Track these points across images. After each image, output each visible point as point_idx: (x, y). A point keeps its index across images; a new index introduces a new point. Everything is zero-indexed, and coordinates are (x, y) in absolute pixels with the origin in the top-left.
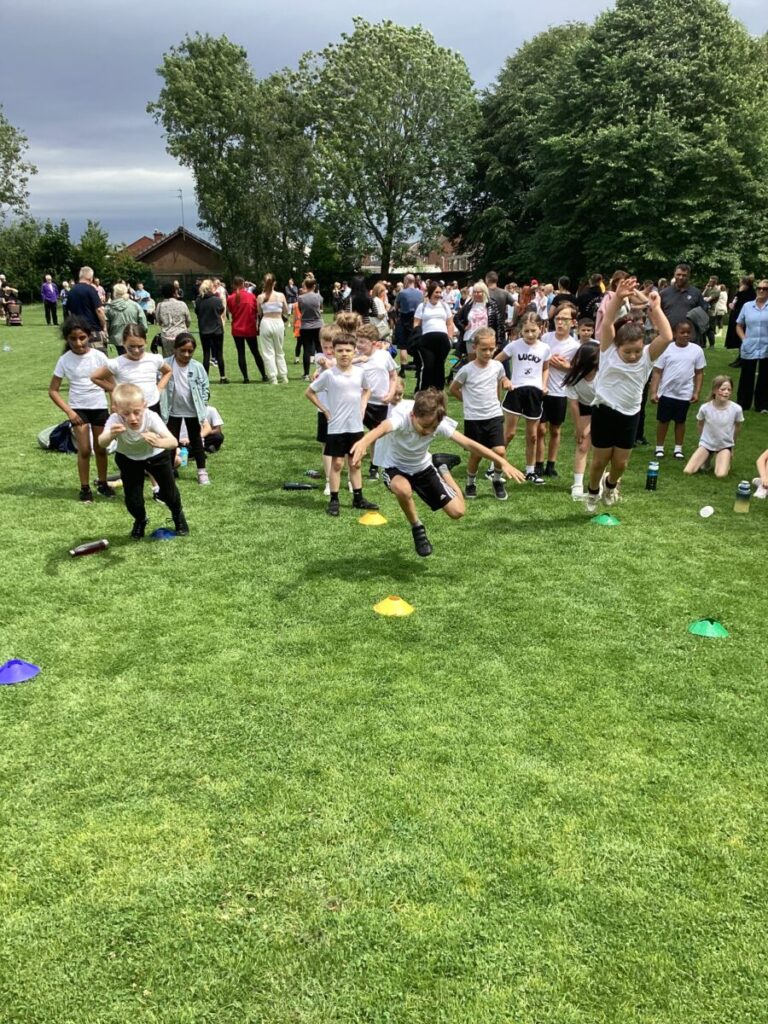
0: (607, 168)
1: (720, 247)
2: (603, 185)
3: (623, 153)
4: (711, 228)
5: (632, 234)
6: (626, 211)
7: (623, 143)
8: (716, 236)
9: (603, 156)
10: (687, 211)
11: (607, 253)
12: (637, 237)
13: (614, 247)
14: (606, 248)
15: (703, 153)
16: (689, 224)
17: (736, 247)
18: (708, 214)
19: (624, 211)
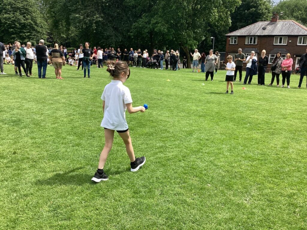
0: (7, 23)
1: (32, 40)
2: (6, 26)
3: (10, 20)
4: (30, 36)
5: (14, 36)
6: (12, 31)
7: (10, 18)
8: (31, 38)
9: (6, 20)
11: (9, 39)
12: (15, 37)
13: (10, 38)
15: (26, 22)
16: (25, 35)
19: (11, 31)
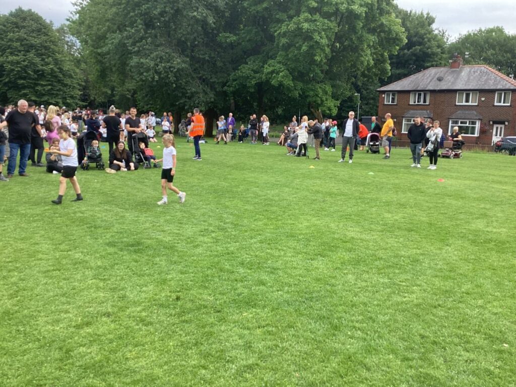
0: (14, 70)
2: (13, 75)
3: (19, 65)
9: (12, 65)
10: (42, 85)
14: (16, 95)
17: (60, 97)
18: (50, 87)
19: (21, 84)
